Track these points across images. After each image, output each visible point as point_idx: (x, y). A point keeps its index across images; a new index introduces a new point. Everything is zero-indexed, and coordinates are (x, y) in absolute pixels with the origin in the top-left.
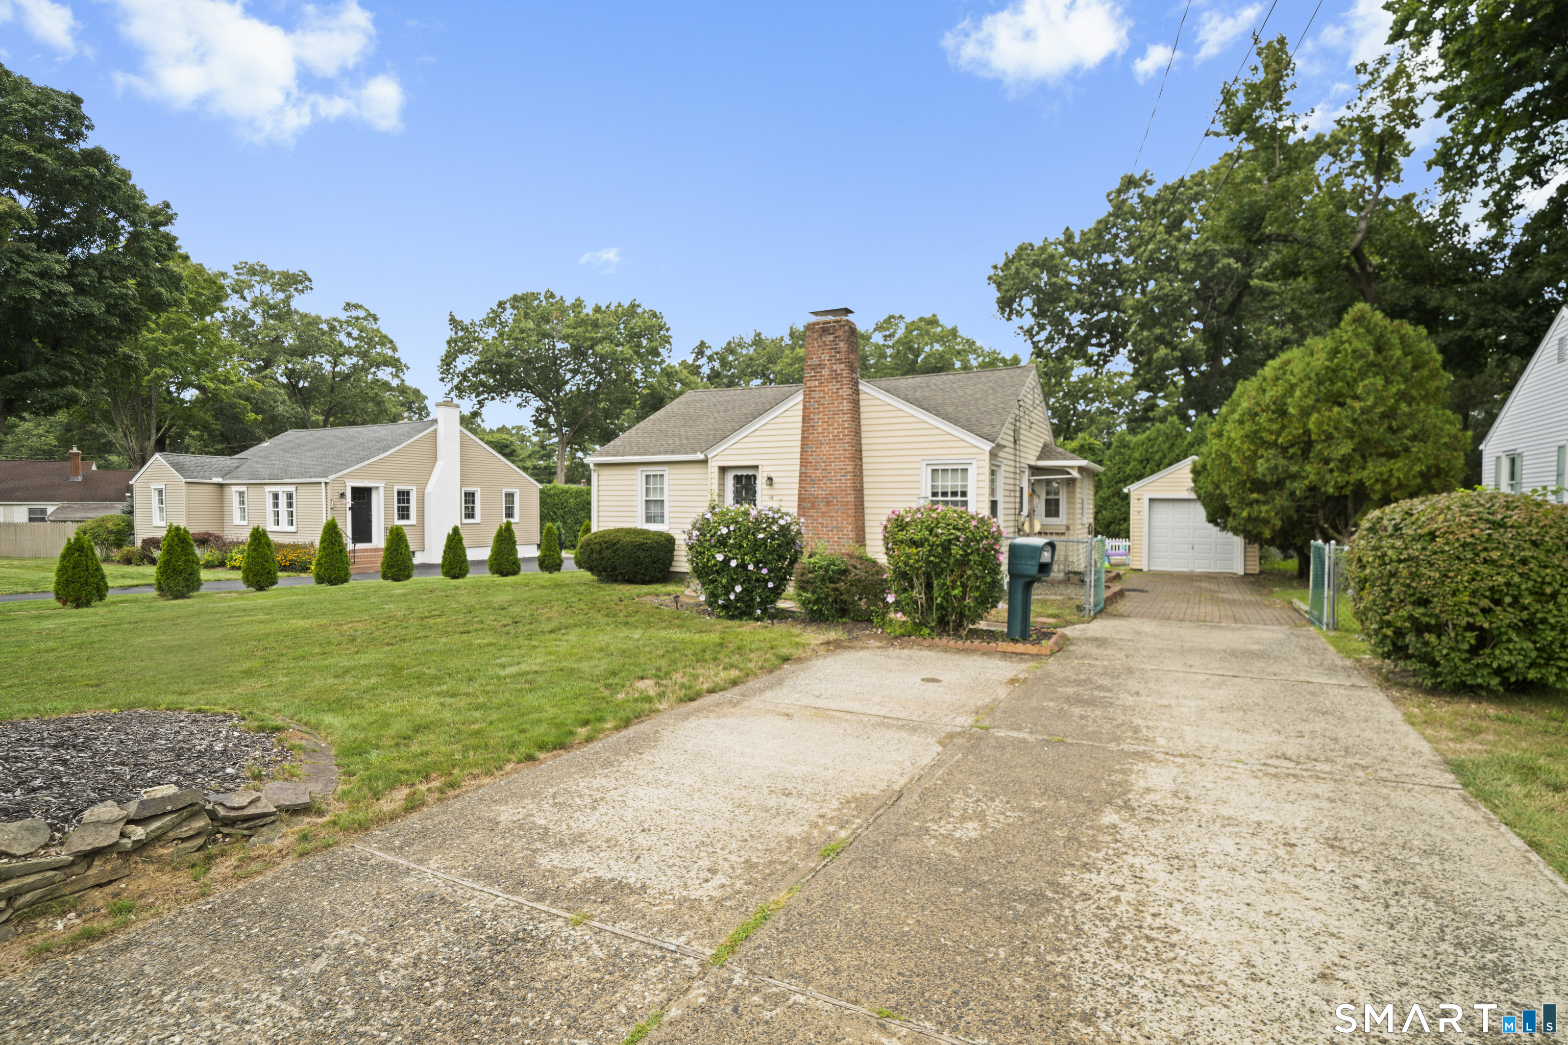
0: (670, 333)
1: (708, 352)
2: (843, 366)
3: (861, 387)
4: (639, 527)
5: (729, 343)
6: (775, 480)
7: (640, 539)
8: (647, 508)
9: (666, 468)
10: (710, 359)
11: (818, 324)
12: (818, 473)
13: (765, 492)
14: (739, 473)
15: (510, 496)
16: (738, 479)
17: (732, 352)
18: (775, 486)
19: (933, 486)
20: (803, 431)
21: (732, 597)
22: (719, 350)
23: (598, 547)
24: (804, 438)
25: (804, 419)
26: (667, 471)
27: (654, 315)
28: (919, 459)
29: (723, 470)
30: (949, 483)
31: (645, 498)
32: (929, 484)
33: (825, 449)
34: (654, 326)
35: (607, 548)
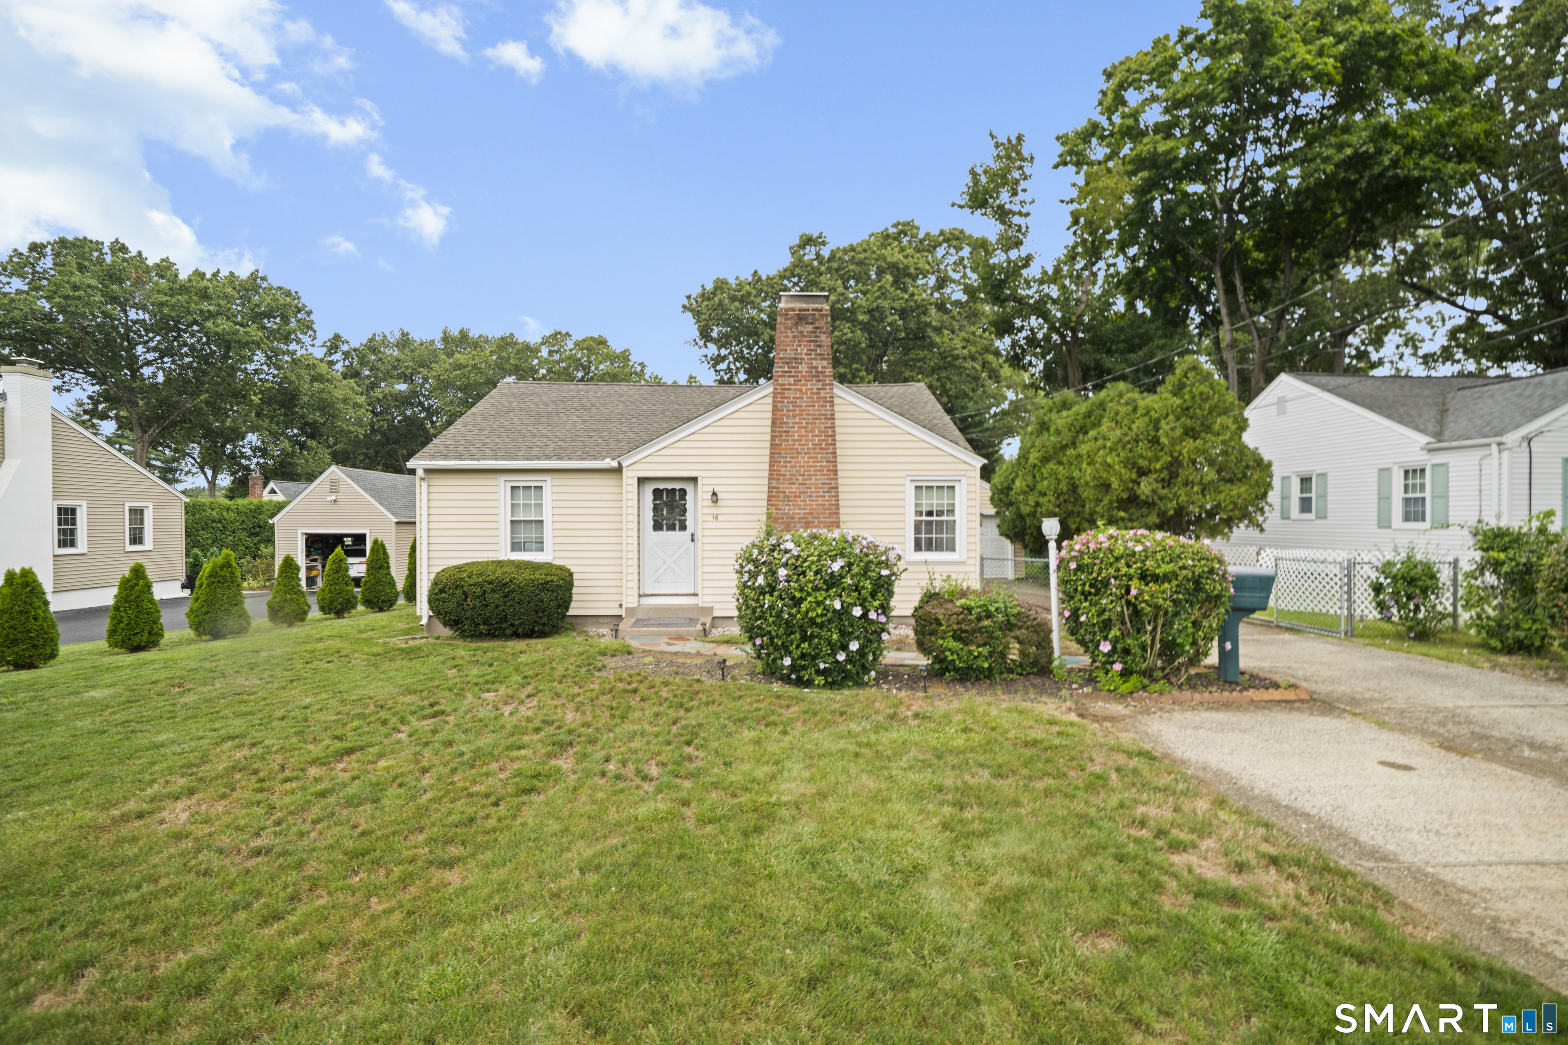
0: (312, 317)
1: (345, 348)
2: (825, 363)
3: (836, 391)
4: (502, 557)
5: (371, 340)
6: (720, 496)
7: (539, 576)
8: (513, 532)
9: (548, 478)
10: (346, 355)
11: (793, 310)
12: (794, 488)
13: (706, 511)
14: (661, 486)
15: (137, 514)
16: (657, 493)
17: (374, 350)
18: (720, 503)
19: (917, 505)
20: (773, 438)
21: (841, 657)
22: (357, 346)
23: (478, 591)
24: (773, 446)
25: (774, 423)
26: (549, 484)
27: (288, 294)
28: (903, 474)
29: (642, 481)
30: (934, 501)
31: (509, 518)
32: (913, 502)
33: (803, 460)
34: (290, 305)
35: (494, 591)
